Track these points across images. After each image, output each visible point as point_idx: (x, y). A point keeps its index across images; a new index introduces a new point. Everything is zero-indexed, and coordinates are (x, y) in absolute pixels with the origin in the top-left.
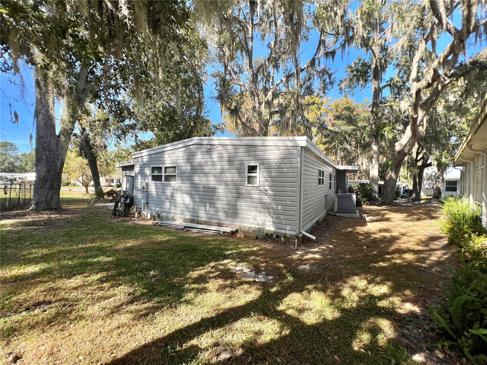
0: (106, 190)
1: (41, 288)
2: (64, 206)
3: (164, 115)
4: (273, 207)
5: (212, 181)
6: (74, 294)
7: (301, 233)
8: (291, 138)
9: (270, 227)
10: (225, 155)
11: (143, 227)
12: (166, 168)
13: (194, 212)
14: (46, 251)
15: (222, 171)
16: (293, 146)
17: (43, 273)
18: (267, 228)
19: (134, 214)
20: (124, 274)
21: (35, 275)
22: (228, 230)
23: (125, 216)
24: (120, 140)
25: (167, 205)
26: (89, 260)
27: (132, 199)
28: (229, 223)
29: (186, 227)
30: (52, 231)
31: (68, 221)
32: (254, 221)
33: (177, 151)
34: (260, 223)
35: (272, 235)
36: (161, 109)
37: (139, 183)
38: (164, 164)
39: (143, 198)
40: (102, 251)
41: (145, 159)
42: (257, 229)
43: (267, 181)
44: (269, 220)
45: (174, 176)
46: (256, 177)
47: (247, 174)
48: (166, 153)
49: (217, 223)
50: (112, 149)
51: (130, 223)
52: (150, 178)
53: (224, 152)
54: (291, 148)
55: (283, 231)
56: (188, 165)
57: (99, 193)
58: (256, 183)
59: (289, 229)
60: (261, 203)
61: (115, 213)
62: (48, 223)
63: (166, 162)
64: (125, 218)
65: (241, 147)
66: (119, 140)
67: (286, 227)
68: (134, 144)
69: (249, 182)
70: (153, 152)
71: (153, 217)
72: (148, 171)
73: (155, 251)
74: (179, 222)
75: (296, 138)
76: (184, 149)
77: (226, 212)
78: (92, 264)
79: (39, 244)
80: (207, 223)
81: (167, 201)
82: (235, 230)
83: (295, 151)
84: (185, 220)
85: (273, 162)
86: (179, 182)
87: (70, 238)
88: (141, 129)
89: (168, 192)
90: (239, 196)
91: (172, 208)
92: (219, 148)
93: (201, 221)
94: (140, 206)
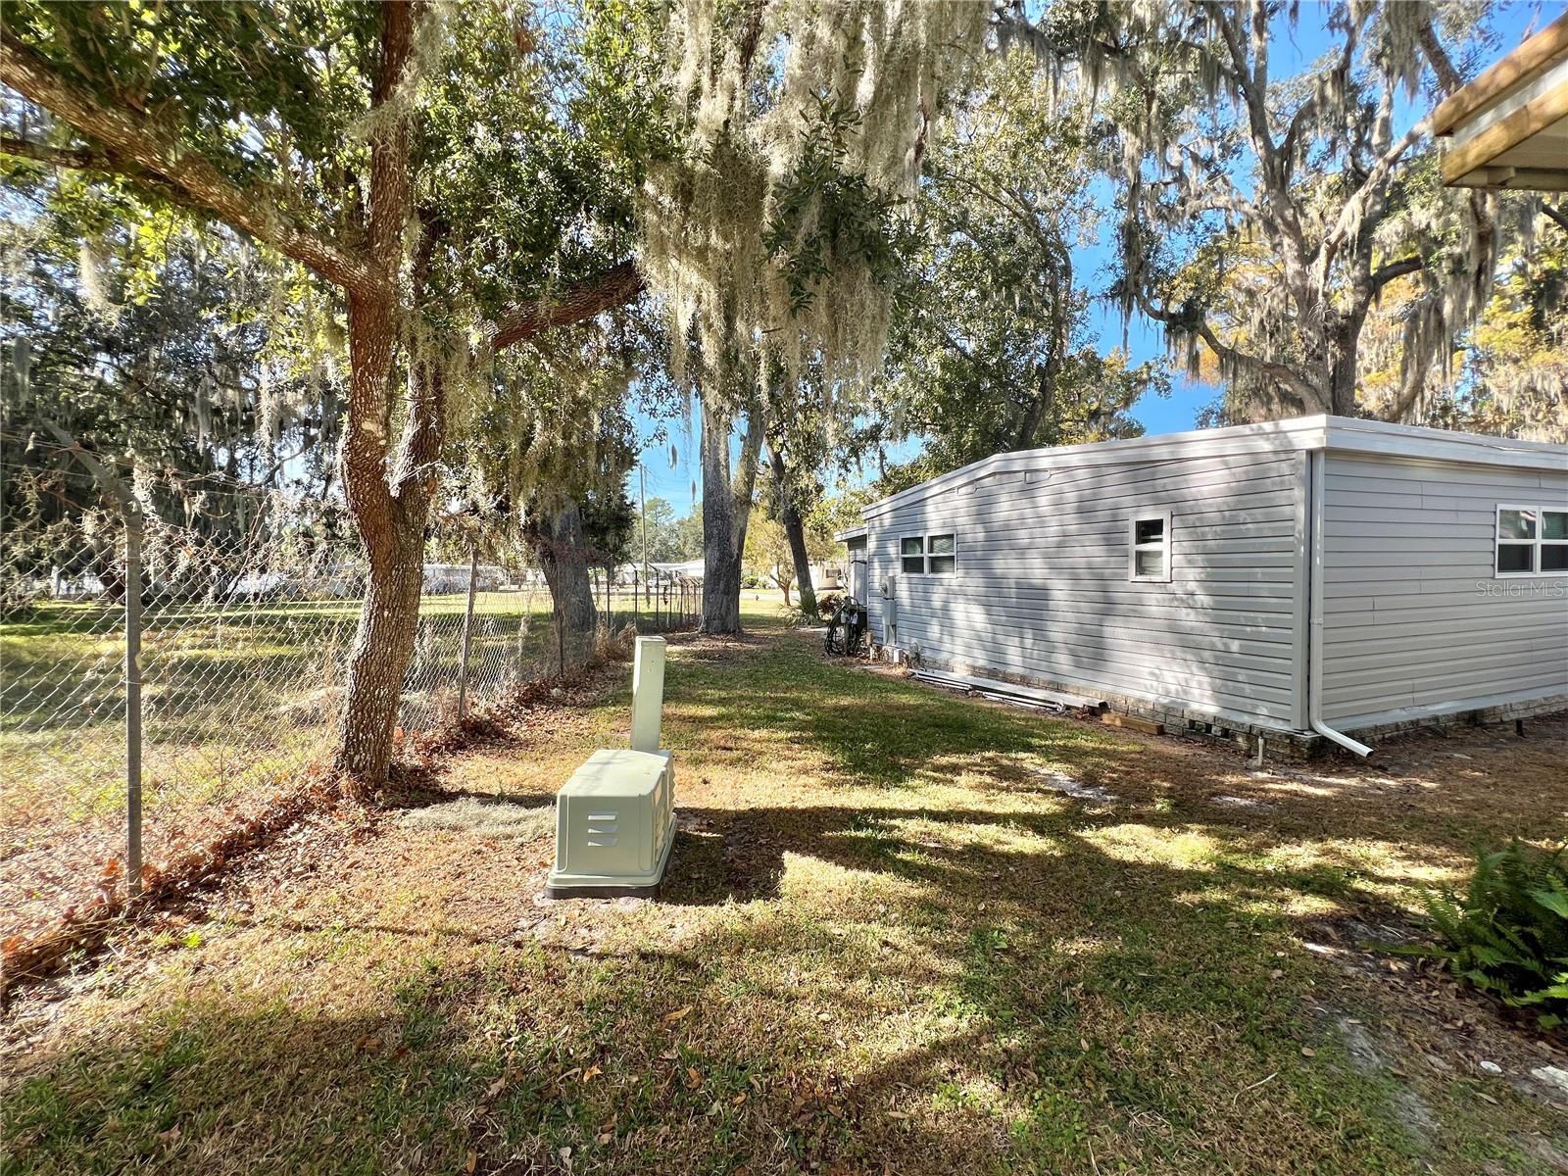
0: (820, 597)
1: (719, 733)
2: (747, 631)
3: (948, 388)
4: (1213, 644)
5: (1037, 569)
6: (757, 746)
7: (1311, 729)
8: (1268, 426)
9: (1204, 705)
10: (1071, 496)
11: (881, 678)
12: (932, 539)
13: (996, 650)
14: (723, 694)
15: (1064, 541)
16: (1275, 452)
17: (721, 717)
18: (1195, 706)
19: (867, 650)
20: (825, 739)
21: (712, 719)
22: (1079, 701)
23: (849, 654)
24: (848, 470)
25: (934, 630)
26: (779, 714)
27: (863, 616)
28: (1082, 683)
29: (975, 687)
30: (730, 669)
31: (753, 656)
32: (1155, 684)
33: (954, 496)
34: (1173, 688)
35: (1209, 727)
36: (938, 372)
37: (877, 579)
38: (926, 529)
39: (884, 613)
40: (798, 705)
41: (887, 520)
42: (1164, 706)
43: (1191, 564)
44: (1200, 683)
45: (952, 558)
46: (1159, 554)
47: (1134, 547)
48: (929, 501)
49: (1050, 683)
50: (832, 495)
51: (857, 669)
52: (898, 566)
53: (1066, 487)
54: (1272, 457)
55: (1247, 719)
56: (979, 528)
57: (809, 605)
58: (1160, 573)
59: (1265, 712)
60: (1175, 630)
61: (830, 645)
62: (725, 657)
63: (930, 524)
64: (849, 659)
65: (1112, 470)
66: (843, 471)
67: (1257, 706)
68: (877, 476)
69: (1141, 569)
70: (902, 503)
71: (905, 660)
72: (893, 549)
73: (886, 719)
74: (960, 674)
75: (1286, 424)
76: (969, 489)
77: (1074, 654)
78: (782, 720)
79: (714, 684)
80: (1025, 681)
81: (935, 621)
82: (1096, 703)
83: (1285, 467)
84: (975, 671)
85: (1211, 505)
86: (960, 573)
87: (755, 682)
88: (891, 437)
89: (937, 601)
90: (1107, 607)
91: (946, 638)
92: (1057, 478)
93: (1012, 675)
94: (879, 634)
